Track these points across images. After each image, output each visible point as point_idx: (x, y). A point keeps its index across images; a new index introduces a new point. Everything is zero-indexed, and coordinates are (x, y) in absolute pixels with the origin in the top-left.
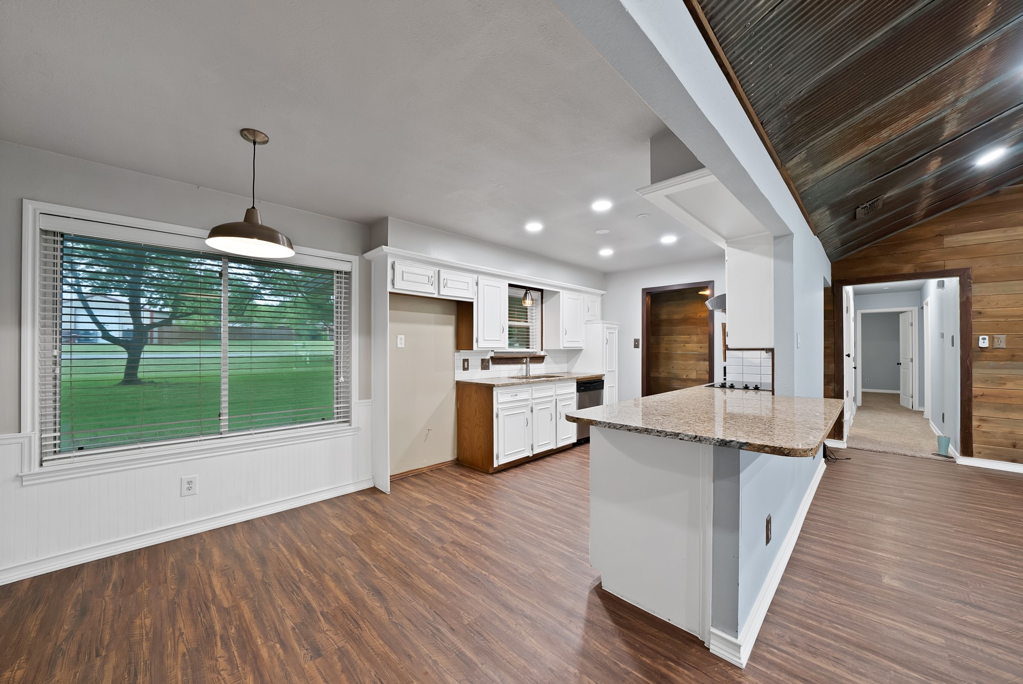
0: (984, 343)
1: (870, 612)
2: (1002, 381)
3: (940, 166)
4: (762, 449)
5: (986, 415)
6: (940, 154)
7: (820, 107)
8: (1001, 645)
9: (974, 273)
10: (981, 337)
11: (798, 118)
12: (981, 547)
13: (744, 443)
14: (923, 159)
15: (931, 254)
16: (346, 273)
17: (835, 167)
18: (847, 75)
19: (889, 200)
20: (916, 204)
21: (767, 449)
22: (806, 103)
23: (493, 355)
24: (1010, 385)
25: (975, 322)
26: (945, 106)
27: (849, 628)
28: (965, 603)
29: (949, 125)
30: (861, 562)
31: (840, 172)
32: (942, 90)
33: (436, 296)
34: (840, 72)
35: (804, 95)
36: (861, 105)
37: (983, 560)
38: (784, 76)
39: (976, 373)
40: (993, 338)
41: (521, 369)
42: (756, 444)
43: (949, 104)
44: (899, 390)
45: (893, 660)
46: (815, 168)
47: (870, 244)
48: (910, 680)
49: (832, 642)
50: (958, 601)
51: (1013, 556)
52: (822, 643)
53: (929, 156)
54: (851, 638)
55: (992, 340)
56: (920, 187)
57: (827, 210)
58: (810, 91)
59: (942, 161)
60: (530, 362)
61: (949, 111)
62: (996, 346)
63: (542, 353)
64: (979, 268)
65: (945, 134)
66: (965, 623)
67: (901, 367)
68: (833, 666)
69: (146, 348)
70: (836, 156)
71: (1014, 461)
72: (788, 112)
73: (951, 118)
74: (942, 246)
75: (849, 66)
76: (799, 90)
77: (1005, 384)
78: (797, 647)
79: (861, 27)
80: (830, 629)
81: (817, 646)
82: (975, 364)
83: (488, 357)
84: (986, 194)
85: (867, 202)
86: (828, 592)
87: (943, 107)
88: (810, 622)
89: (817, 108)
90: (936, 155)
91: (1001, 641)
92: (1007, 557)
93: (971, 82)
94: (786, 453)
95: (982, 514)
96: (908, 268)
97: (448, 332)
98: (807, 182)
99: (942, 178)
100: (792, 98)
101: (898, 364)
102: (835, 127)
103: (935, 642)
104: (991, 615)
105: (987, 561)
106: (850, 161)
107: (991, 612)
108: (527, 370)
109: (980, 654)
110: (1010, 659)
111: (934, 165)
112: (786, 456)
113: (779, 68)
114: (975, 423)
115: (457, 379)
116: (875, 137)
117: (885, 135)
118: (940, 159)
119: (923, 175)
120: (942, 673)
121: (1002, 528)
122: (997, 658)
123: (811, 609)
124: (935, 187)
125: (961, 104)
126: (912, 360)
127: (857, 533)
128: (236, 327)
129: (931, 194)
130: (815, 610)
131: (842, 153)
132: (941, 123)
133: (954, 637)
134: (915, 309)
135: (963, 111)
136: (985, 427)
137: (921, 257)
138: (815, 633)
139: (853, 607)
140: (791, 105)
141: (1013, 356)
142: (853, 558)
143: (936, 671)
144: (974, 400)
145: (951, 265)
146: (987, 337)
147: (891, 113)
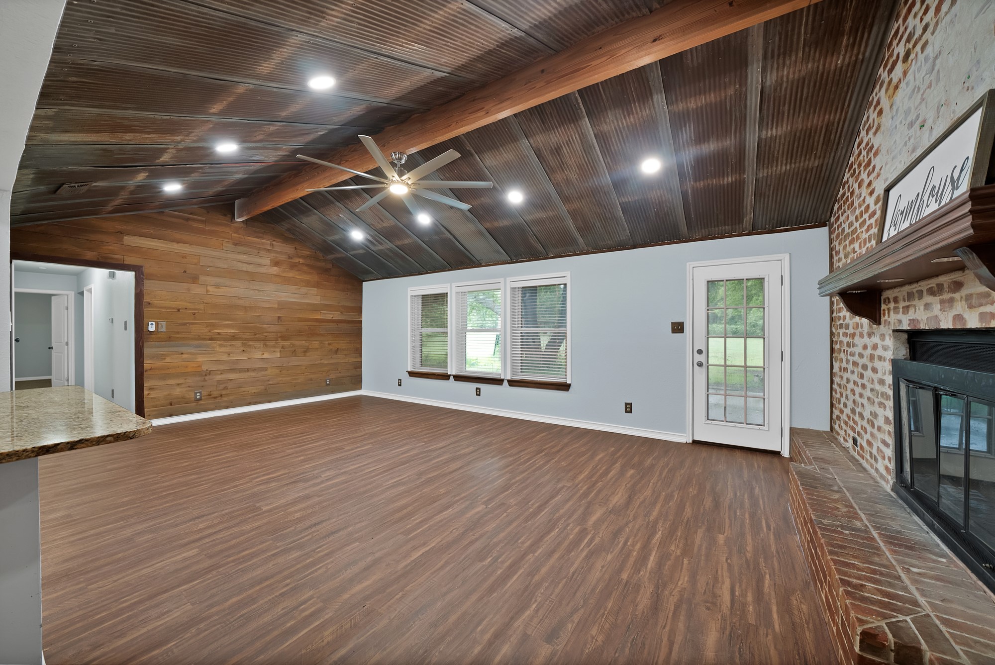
0: (152, 328)
1: (142, 569)
2: (163, 357)
3: (144, 179)
4: (103, 441)
5: (154, 384)
6: (150, 171)
7: (99, 84)
8: (222, 529)
9: (146, 271)
10: (150, 323)
11: (74, 79)
12: (181, 480)
13: (77, 441)
14: (139, 169)
15: (111, 247)
17: (72, 139)
18: (137, 78)
19: (94, 189)
20: (111, 200)
21: (109, 439)
22: (92, 73)
24: (168, 360)
25: (147, 310)
26: (173, 142)
27: (135, 592)
28: (194, 519)
29: (166, 155)
30: (108, 539)
31: (73, 146)
32: (178, 131)
34: (135, 72)
35: (96, 66)
36: (129, 106)
37: (187, 487)
38: (95, 38)
39: (147, 351)
40: (158, 324)
42: (95, 437)
43: (176, 142)
44: (51, 375)
45: (179, 586)
46: (53, 130)
47: (51, 221)
48: (196, 587)
49: (130, 613)
50: (190, 520)
51: (199, 476)
52: (123, 621)
53: (142, 169)
54: (141, 597)
55: (157, 326)
56: (122, 188)
57: (33, 174)
58: (103, 67)
59: (147, 176)
61: (173, 146)
62: (159, 331)
64: (150, 267)
65: (161, 160)
66: (201, 530)
67: (53, 351)
68: (144, 627)
70: (80, 132)
71: (171, 415)
72: (71, 67)
73: (170, 151)
74: (122, 243)
75: (143, 73)
76: (94, 58)
77: (165, 359)
78: (102, 644)
79: (169, 57)
80: (121, 606)
81: (120, 628)
82: (146, 345)
84: (156, 211)
85: (76, 183)
86: (97, 582)
87: (171, 142)
88: (99, 616)
89: (97, 84)
90: (146, 170)
91: (221, 527)
92: (197, 478)
93: (193, 137)
94: (131, 436)
95: (170, 459)
96: (90, 255)
98: (35, 138)
99: (141, 188)
100: (83, 60)
101: (50, 348)
102: (98, 108)
103: (194, 554)
104: (209, 517)
105: (189, 487)
106: (88, 141)
107: (208, 515)
109: (217, 541)
110: (230, 533)
111: (141, 177)
112: (131, 439)
113: (96, 29)
114: (146, 392)
116: (120, 135)
117: (128, 138)
118: (147, 174)
119: (131, 180)
120: (208, 568)
121: (185, 462)
122: (225, 537)
123: (91, 606)
124: (132, 193)
125: (180, 146)
126: (67, 344)
127: (88, 518)
129: (126, 197)
130: (96, 604)
131: (88, 131)
132: (164, 151)
133: (201, 543)
134: (72, 294)
135: (178, 150)
136: (154, 394)
137: (104, 248)
138: (110, 621)
139: (127, 575)
140: (77, 64)
141: (170, 337)
142: (98, 541)
143: (205, 569)
144: (145, 373)
145: (129, 260)
146: (154, 323)
147: (142, 125)
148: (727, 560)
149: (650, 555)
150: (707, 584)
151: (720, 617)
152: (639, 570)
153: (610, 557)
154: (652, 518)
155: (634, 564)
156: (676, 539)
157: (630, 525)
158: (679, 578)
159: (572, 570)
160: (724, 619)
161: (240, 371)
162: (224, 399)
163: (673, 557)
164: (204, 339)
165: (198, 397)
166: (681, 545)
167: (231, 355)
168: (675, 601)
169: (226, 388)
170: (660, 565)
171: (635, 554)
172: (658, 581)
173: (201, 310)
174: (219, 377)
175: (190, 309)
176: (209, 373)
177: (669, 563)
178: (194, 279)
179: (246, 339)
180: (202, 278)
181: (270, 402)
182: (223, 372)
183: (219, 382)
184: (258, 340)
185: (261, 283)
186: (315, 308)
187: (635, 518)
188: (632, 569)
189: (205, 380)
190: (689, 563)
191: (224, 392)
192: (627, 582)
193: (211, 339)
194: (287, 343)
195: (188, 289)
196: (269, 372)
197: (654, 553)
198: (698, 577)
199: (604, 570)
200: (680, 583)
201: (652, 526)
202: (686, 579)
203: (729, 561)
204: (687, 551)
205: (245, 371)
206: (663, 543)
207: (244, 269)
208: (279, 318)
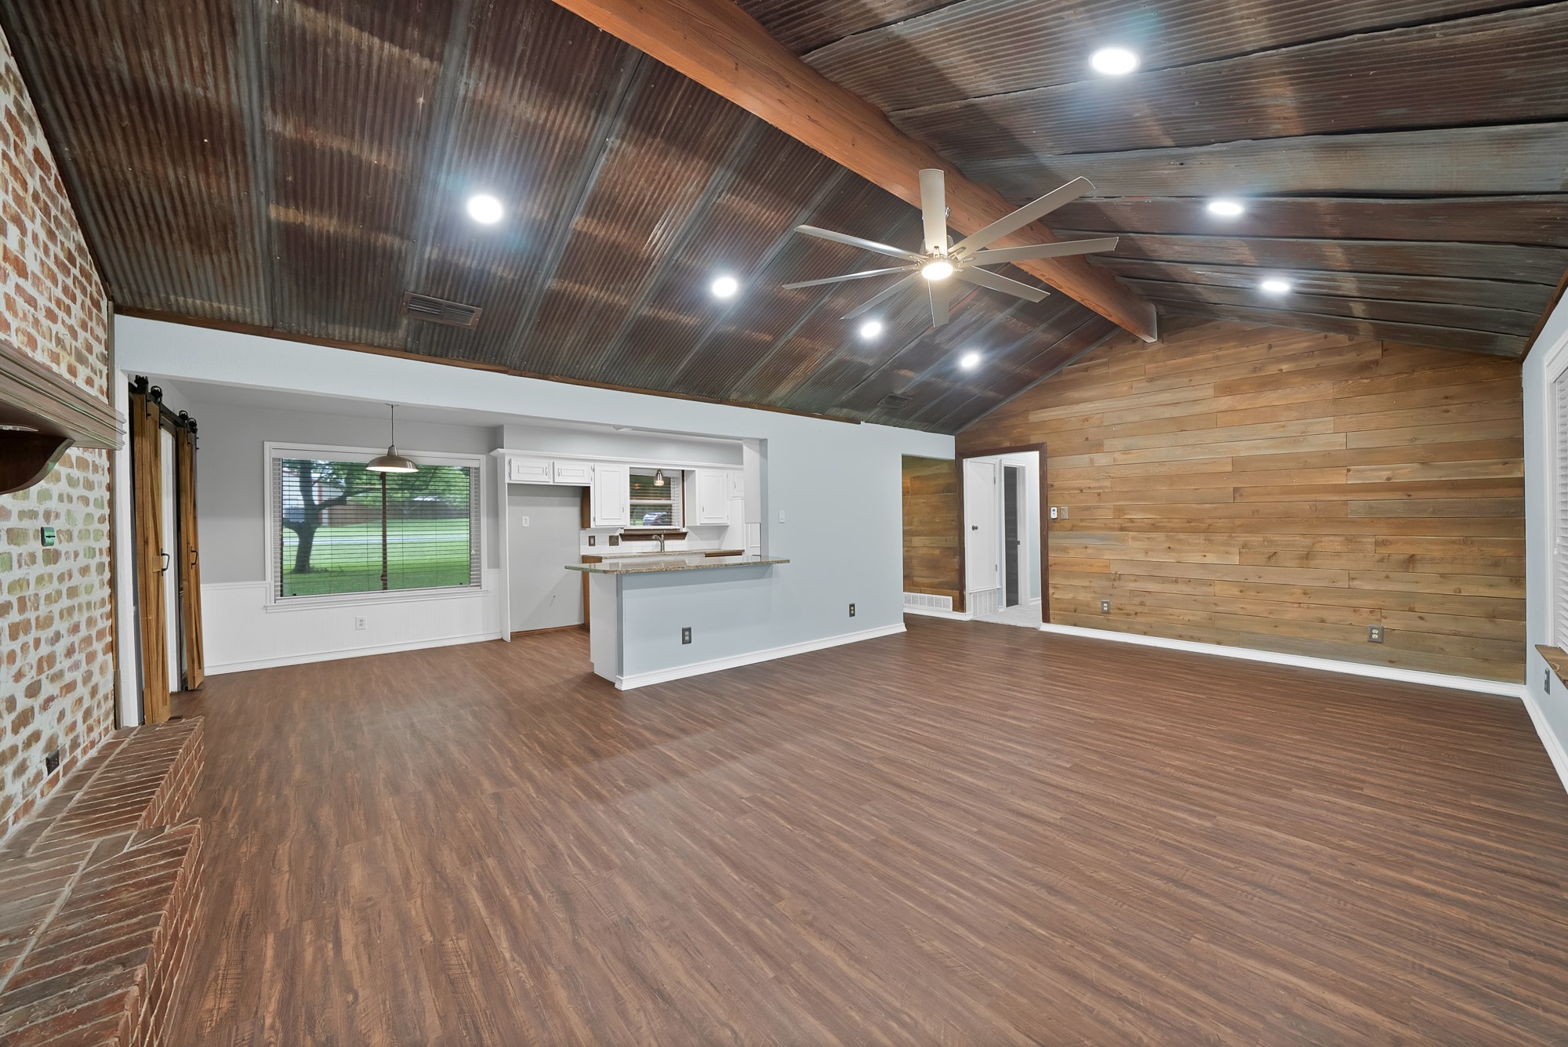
0: (1054, 514)
2: (1067, 549)
5: (1057, 583)
9: (1048, 447)
10: (1053, 508)
14: (880, 374)
15: (1021, 429)
16: (475, 468)
23: (622, 532)
24: (1073, 555)
25: (1049, 494)
29: (859, 360)
33: (551, 483)
39: (1050, 543)
40: (1059, 509)
41: (657, 546)
47: (980, 418)
55: (1059, 511)
56: (929, 383)
60: (665, 539)
62: (1061, 517)
63: (684, 530)
64: (1053, 443)
69: (318, 530)
71: (1075, 625)
74: (1028, 422)
77: (1068, 552)
82: (1049, 535)
83: (617, 534)
93: (823, 347)
96: (1006, 442)
97: (574, 512)
108: (662, 547)
111: (909, 373)
114: (1051, 591)
115: (582, 554)
128: (427, 502)
129: (959, 384)
136: (1057, 595)
137: (1015, 431)
141: (1075, 526)
144: (1050, 568)
145: (1034, 439)
146: (1056, 509)
148: (356, 997)
149: (487, 906)
150: (380, 927)
151: (352, 900)
152: (480, 878)
153: (531, 865)
154: (553, 977)
155: (495, 881)
156: (470, 965)
157: (566, 927)
158: (423, 907)
159: (547, 828)
160: (346, 902)
161: (1164, 580)
162: (1140, 619)
163: (452, 928)
164: (1112, 529)
165: (1106, 609)
166: (454, 961)
167: (1150, 553)
168: (413, 880)
169: (1142, 604)
170: (462, 905)
171: (507, 892)
172: (448, 885)
173: (1107, 488)
174: (1132, 586)
175: (1095, 488)
176: (1119, 577)
177: (451, 917)
178: (1098, 447)
179: (1173, 530)
180: (1107, 443)
181: (1219, 643)
182: (1137, 578)
183: (1133, 593)
184: (1194, 531)
185: (1197, 432)
186: (1331, 461)
187: (578, 948)
188: (491, 873)
189: (1113, 587)
190: (421, 939)
191: (1139, 609)
192: (481, 858)
193: (1122, 529)
194: (1255, 539)
195: (1092, 461)
196: (1218, 589)
197: (484, 912)
198: (397, 927)
199: (519, 851)
200: (419, 901)
201: (532, 958)
202: (413, 913)
203: (350, 998)
204: (437, 956)
205: (1172, 582)
206: (484, 938)
207: (1167, 415)
208: (1236, 490)
